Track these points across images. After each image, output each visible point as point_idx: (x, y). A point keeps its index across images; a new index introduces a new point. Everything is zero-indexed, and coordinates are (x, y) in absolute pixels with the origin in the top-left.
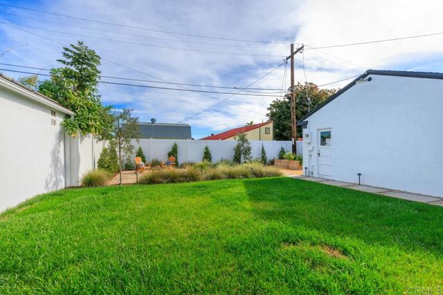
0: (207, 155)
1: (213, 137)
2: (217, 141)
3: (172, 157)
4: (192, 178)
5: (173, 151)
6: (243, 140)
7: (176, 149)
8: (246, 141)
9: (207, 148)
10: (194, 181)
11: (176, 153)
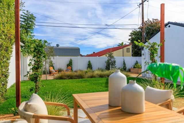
0: (90, 66)
1: (94, 55)
2: (95, 57)
3: (69, 67)
4: (80, 77)
5: (70, 63)
6: (111, 56)
7: (71, 62)
8: (113, 57)
9: (89, 62)
10: (82, 78)
11: (72, 64)
